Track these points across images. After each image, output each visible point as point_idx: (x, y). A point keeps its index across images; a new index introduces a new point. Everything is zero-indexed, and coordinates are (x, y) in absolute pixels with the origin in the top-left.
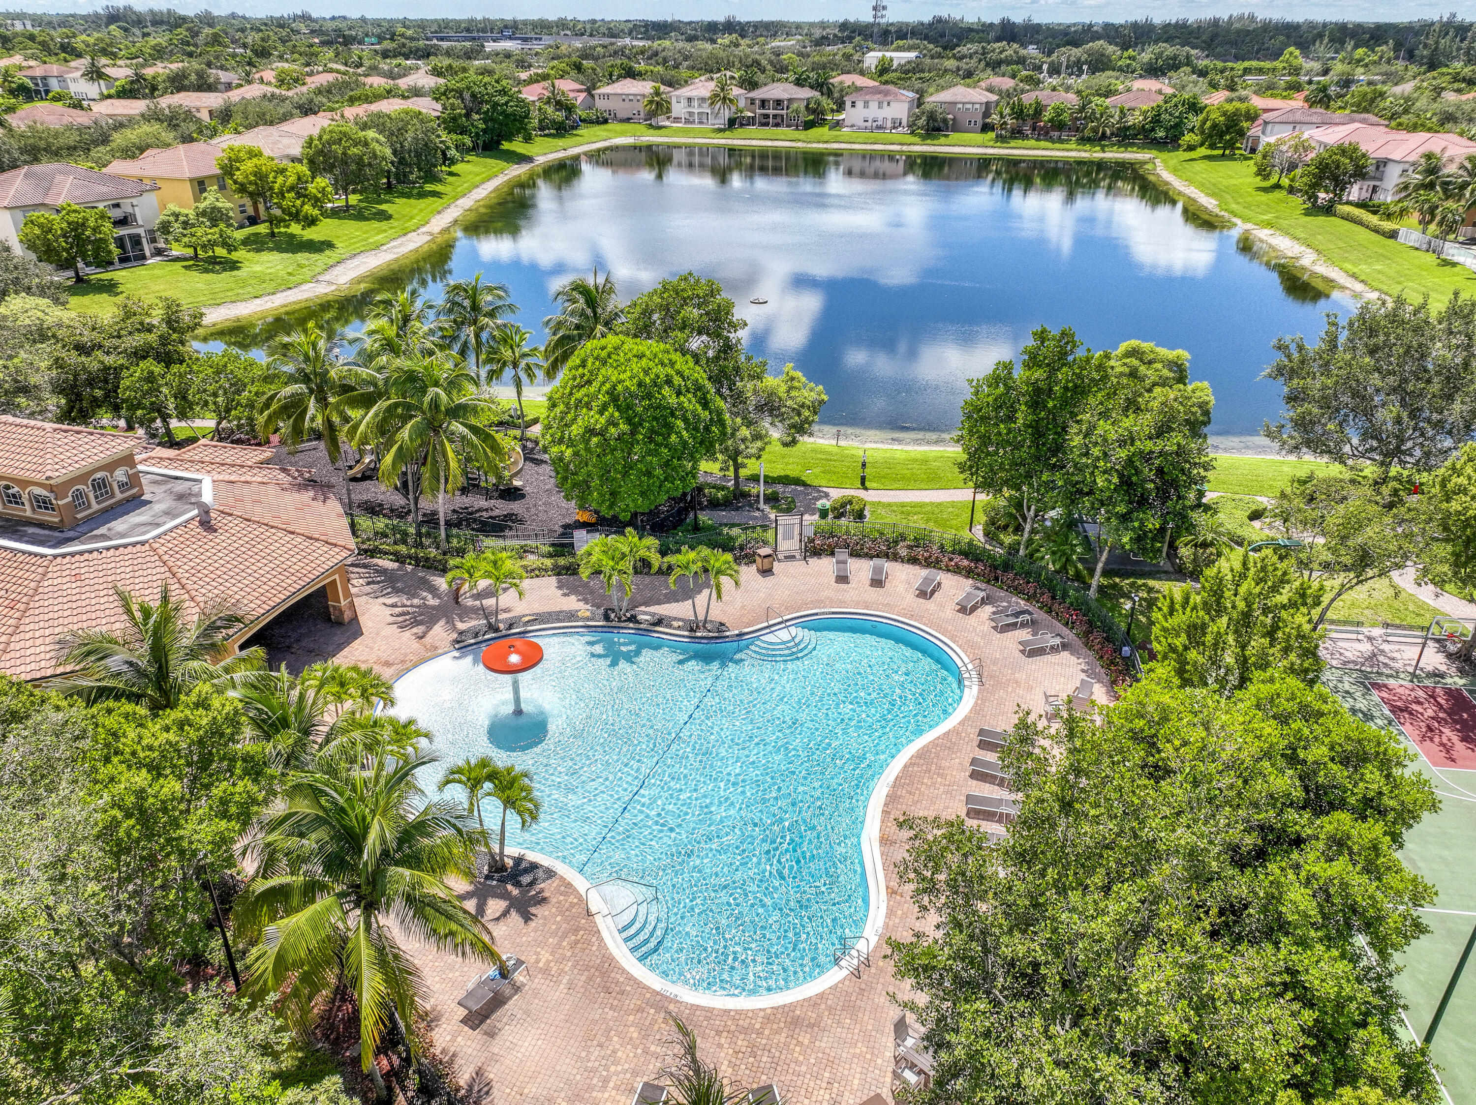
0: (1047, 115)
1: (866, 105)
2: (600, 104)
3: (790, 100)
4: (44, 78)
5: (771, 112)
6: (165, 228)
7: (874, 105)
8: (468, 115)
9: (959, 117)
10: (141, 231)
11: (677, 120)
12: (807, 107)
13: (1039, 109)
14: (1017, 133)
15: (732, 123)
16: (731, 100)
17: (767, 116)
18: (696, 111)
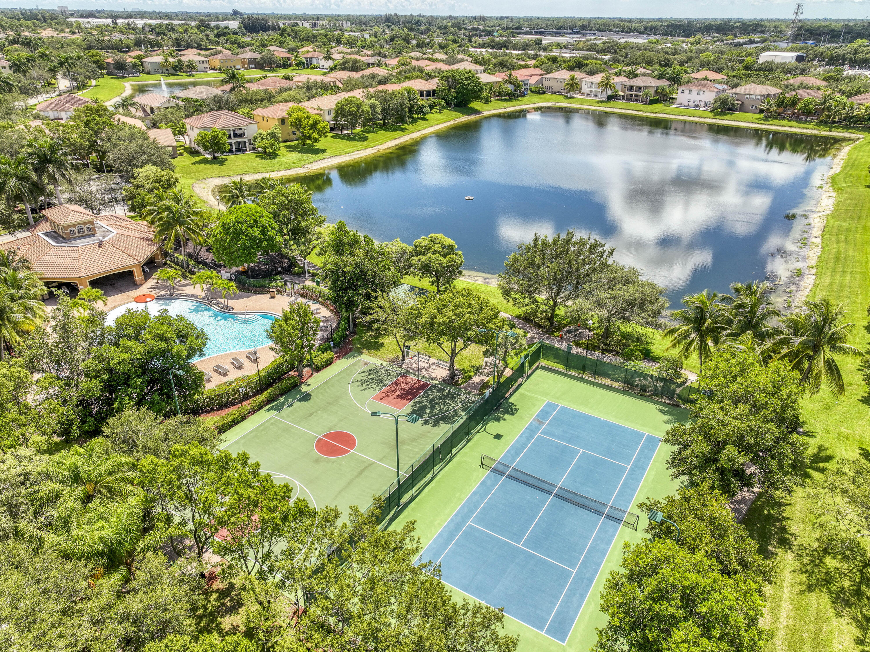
0: (800, 105)
1: (690, 92)
2: (546, 83)
3: (646, 87)
4: (311, 58)
5: (634, 93)
6: (255, 138)
7: (695, 93)
8: (449, 90)
9: (746, 103)
10: (246, 140)
11: (583, 94)
12: (656, 92)
13: (794, 102)
14: (780, 116)
15: (610, 98)
16: (610, 86)
17: (631, 95)
18: (593, 90)
